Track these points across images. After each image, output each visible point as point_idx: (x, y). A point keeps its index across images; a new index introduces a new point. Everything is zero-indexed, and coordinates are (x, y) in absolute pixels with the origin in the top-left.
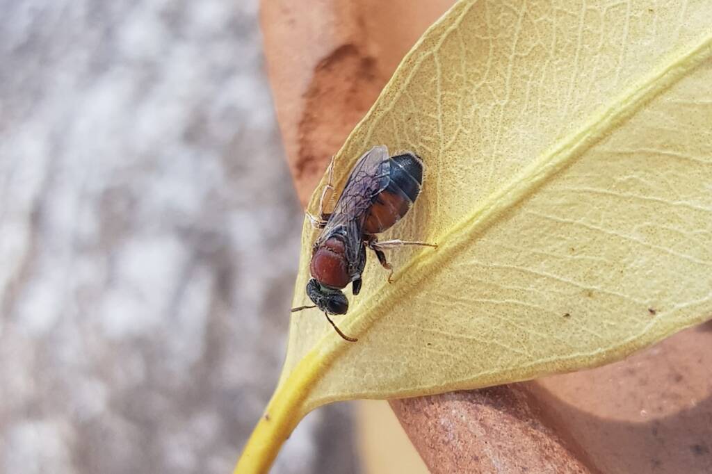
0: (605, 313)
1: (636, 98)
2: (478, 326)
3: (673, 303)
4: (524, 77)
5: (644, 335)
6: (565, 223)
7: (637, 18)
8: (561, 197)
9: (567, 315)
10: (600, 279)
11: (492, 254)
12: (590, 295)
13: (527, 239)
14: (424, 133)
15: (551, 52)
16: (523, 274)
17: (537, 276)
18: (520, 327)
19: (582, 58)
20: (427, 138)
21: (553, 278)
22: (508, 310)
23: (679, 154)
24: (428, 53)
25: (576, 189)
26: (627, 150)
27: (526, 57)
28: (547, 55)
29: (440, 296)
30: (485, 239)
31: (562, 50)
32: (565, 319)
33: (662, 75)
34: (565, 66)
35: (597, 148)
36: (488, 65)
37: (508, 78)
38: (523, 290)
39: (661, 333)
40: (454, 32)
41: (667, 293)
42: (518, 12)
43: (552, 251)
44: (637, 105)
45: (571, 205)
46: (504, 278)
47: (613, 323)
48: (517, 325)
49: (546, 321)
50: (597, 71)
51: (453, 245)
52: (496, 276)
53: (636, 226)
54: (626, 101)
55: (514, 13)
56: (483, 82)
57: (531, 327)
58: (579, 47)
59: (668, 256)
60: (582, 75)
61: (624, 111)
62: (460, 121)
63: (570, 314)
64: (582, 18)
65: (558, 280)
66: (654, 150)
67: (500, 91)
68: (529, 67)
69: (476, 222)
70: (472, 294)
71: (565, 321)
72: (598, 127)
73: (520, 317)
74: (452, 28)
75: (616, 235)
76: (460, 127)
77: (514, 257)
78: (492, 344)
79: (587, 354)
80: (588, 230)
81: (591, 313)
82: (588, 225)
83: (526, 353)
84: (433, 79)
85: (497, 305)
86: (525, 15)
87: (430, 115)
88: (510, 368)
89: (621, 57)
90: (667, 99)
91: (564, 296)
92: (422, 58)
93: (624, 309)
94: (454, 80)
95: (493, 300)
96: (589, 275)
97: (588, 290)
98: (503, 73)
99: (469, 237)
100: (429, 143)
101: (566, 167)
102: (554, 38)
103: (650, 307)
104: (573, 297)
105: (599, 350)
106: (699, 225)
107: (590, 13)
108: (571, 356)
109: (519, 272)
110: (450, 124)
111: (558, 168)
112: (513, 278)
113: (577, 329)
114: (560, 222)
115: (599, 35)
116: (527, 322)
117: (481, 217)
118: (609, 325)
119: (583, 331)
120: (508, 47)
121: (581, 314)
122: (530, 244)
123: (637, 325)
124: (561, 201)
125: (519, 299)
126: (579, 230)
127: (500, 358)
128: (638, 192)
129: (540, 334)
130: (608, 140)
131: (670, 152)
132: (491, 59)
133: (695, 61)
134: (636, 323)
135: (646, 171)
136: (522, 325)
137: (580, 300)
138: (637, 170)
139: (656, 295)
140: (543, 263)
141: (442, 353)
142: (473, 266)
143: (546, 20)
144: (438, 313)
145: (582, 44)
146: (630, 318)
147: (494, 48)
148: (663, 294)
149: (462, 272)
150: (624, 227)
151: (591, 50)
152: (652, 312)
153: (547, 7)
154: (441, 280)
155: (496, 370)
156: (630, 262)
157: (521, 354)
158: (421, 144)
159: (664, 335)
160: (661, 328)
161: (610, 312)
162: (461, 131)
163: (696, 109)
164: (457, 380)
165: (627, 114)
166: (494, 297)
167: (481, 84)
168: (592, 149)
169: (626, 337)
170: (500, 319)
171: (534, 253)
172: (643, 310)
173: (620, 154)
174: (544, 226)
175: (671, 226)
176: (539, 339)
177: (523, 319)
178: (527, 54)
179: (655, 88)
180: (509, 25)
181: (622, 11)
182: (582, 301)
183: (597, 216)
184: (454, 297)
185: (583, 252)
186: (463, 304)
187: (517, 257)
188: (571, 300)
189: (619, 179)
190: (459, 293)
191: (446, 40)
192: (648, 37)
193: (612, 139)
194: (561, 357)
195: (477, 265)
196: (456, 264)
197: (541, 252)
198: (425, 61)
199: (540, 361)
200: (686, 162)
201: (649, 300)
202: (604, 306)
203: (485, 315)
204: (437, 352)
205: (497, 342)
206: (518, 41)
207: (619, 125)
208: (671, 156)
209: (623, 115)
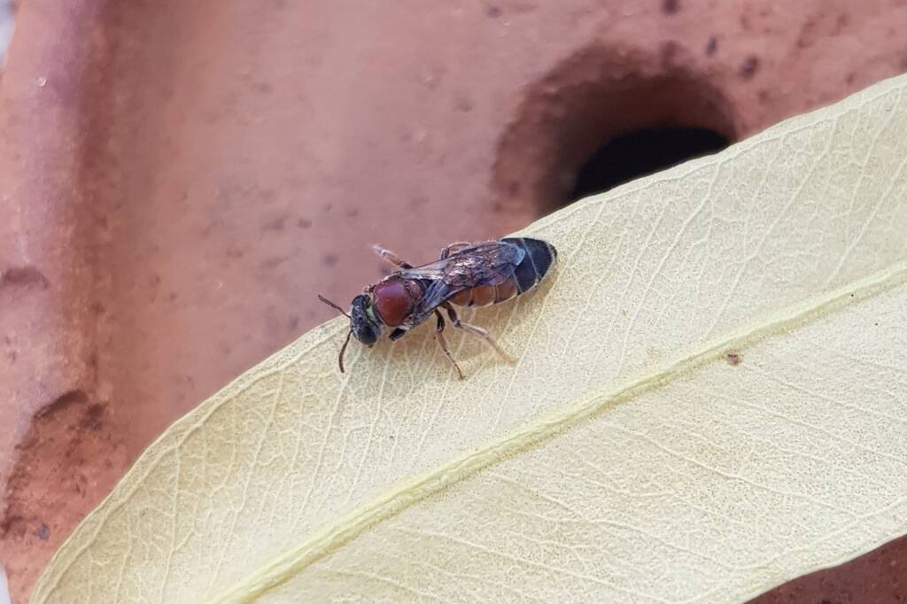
1: (361, 519)
4: (260, 486)
7: (377, 444)
14: (156, 532)
15: (292, 466)
19: (320, 475)
20: (158, 537)
23: (397, 582)
24: (169, 448)
26: (347, 571)
27: (267, 466)
28: (287, 468)
31: (302, 465)
33: (390, 500)
34: (302, 481)
35: (317, 565)
36: (229, 470)
37: (246, 485)
40: (197, 430)
42: (264, 421)
44: (362, 526)
50: (331, 489)
54: (351, 521)
55: (261, 421)
56: (222, 486)
58: (319, 464)
60: (317, 492)
61: (348, 531)
62: (193, 524)
64: (326, 436)
66: (374, 575)
67: (237, 498)
68: (267, 478)
72: (321, 544)
74: (196, 426)
76: (192, 530)
84: (172, 476)
86: (271, 425)
87: (165, 513)
89: (356, 479)
90: (391, 525)
92: (164, 452)
94: (192, 480)
98: (242, 480)
100: (159, 542)
101: (285, 580)
102: (297, 451)
107: (334, 431)
110: (183, 525)
111: (276, 581)
115: (340, 454)
120: (250, 454)
130: (330, 558)
131: (389, 579)
132: (232, 463)
133: (425, 491)
135: (363, 596)
138: (353, 594)
143: (290, 433)
145: (322, 461)
147: (237, 454)
151: (329, 469)
153: (293, 421)
158: (151, 543)
162: (193, 534)
163: (419, 539)
165: (350, 534)
167: (219, 487)
168: (312, 565)
173: (339, 574)
178: (268, 464)
179: (381, 512)
180: (254, 432)
181: (366, 435)
191: (189, 437)
192: (385, 462)
193: (333, 559)
198: (166, 455)
200: (403, 592)
206: (261, 450)
207: (342, 544)
208: (389, 584)
209: (345, 535)
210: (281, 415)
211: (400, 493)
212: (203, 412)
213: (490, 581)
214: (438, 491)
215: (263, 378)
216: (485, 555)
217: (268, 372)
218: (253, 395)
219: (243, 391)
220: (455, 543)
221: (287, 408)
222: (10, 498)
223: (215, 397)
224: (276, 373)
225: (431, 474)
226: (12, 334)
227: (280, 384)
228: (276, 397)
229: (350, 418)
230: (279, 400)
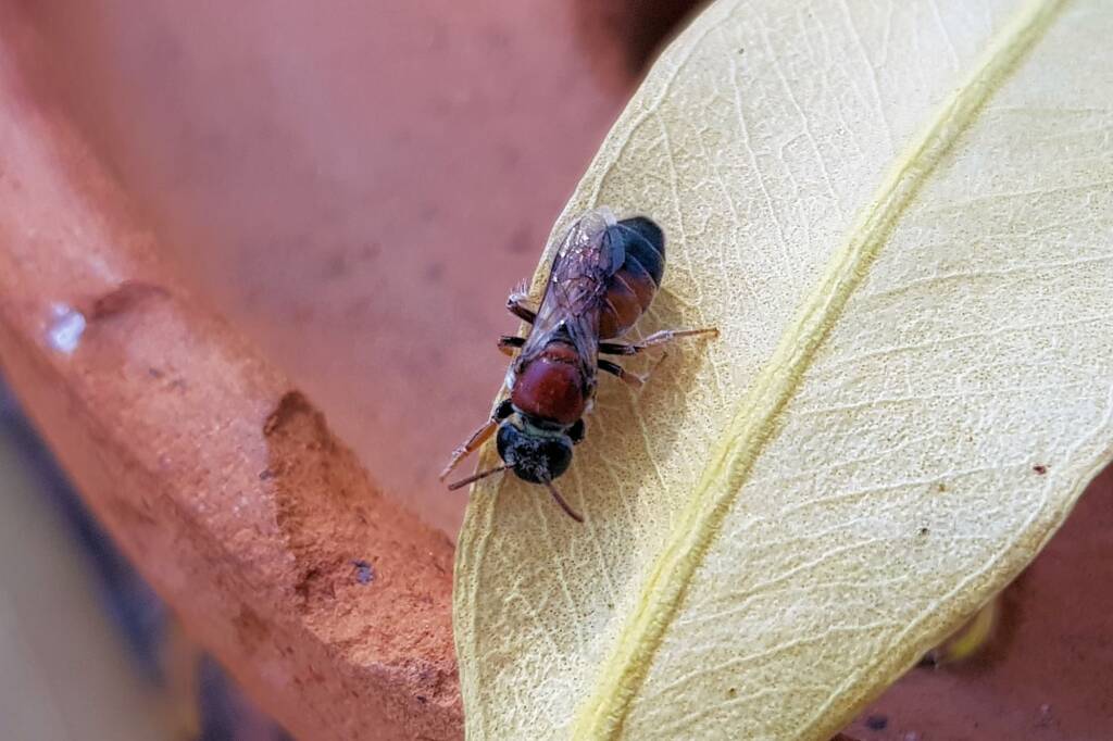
0: (977, 502)
1: (877, 217)
2: (798, 617)
3: (1063, 448)
4: (709, 261)
5: (1046, 505)
6: (861, 408)
7: (828, 144)
8: (837, 376)
9: (924, 530)
10: (946, 462)
11: (775, 498)
12: (942, 489)
13: (815, 454)
15: (734, 219)
16: (832, 506)
17: (855, 499)
18: (862, 585)
19: (779, 211)
21: (878, 491)
22: (833, 569)
23: (967, 272)
25: (853, 358)
26: (897, 286)
27: (702, 234)
28: (730, 223)
29: (720, 600)
30: (753, 481)
31: (748, 212)
32: (924, 538)
33: (899, 180)
34: (762, 229)
35: (855, 295)
38: (842, 528)
39: (1067, 491)
41: (1047, 440)
42: (667, 180)
43: (859, 456)
44: (883, 225)
45: (857, 381)
46: (807, 524)
47: (994, 511)
48: (857, 584)
49: (897, 556)
50: (807, 217)
51: (710, 511)
52: (794, 527)
53: (959, 377)
54: (867, 225)
55: (663, 182)
57: (879, 575)
59: (1021, 396)
60: (791, 229)
61: (870, 237)
63: (928, 528)
64: (755, 167)
65: (887, 490)
66: (932, 277)
68: (712, 246)
69: (731, 459)
70: (768, 573)
71: (924, 542)
72: (846, 267)
73: (856, 569)
75: (939, 397)
77: (808, 487)
78: (829, 638)
79: (979, 572)
80: (896, 406)
81: (956, 513)
82: (894, 398)
83: (889, 620)
85: (813, 568)
86: (679, 183)
88: (873, 662)
89: (831, 191)
90: (916, 210)
91: (907, 507)
93: (1001, 484)
95: (804, 565)
96: (927, 464)
97: (936, 483)
98: (679, 265)
99: (729, 486)
101: (826, 335)
102: (730, 201)
103: (1032, 464)
104: (919, 503)
105: (993, 558)
106: (1040, 346)
107: (761, 159)
108: (958, 587)
109: (825, 507)
111: (816, 338)
112: (821, 518)
113: (946, 544)
114: (853, 409)
115: (788, 179)
116: (868, 572)
117: (737, 449)
118: (989, 517)
119: (957, 542)
120: (672, 230)
121: (942, 520)
122: (823, 459)
123: (1029, 498)
124: (840, 382)
125: (842, 544)
126: (884, 411)
127: (852, 652)
128: (940, 335)
129: (896, 580)
130: (867, 281)
131: (955, 273)
133: (929, 157)
134: (1026, 495)
135: (935, 307)
136: (863, 581)
137: (931, 502)
138: (923, 310)
139: (1033, 447)
140: (853, 478)
141: (757, 695)
142: (752, 528)
143: (708, 183)
144: (727, 631)
146: (1016, 492)
148: (1041, 444)
149: (739, 545)
150: (944, 385)
151: (786, 199)
152: (1040, 469)
153: (702, 167)
154: (712, 574)
155: (852, 679)
156: (976, 422)
157: (881, 628)
159: (1072, 493)
160: (1065, 484)
161: (982, 498)
163: (960, 212)
164: (798, 731)
165: (875, 241)
166: (802, 559)
168: (850, 299)
169: (1023, 521)
170: (826, 589)
171: (836, 470)
172: (1027, 474)
173: (891, 294)
174: (832, 425)
175: (1005, 361)
176: (897, 587)
177: (861, 570)
178: (702, 231)
179: (895, 200)
180: (661, 200)
181: (806, 144)
182: (935, 501)
183: (900, 383)
184: (742, 591)
185: (903, 437)
186: (760, 596)
187: (813, 487)
188: (919, 508)
189: (905, 328)
190: (746, 582)
193: (872, 281)
194: (944, 598)
195: (758, 523)
196: (726, 538)
197: (843, 463)
199: (914, 621)
200: (981, 279)
201: (1027, 457)
202: (970, 493)
203: (800, 594)
204: (750, 697)
205: (836, 628)
206: (683, 218)
207: (871, 259)
208: (960, 278)
209: (870, 244)
210: (685, 166)
211: (904, 170)
212: (587, 194)
213: (1075, 221)
214: (944, 153)
215: (638, 127)
216: (1049, 197)
217: (639, 118)
218: (639, 150)
219: (623, 150)
220: (1005, 198)
221: (686, 156)
222: (291, 546)
223: (592, 169)
224: (651, 115)
225: (926, 133)
226: (159, 362)
227: (663, 127)
228: (666, 143)
229: (769, 137)
230: (671, 149)
